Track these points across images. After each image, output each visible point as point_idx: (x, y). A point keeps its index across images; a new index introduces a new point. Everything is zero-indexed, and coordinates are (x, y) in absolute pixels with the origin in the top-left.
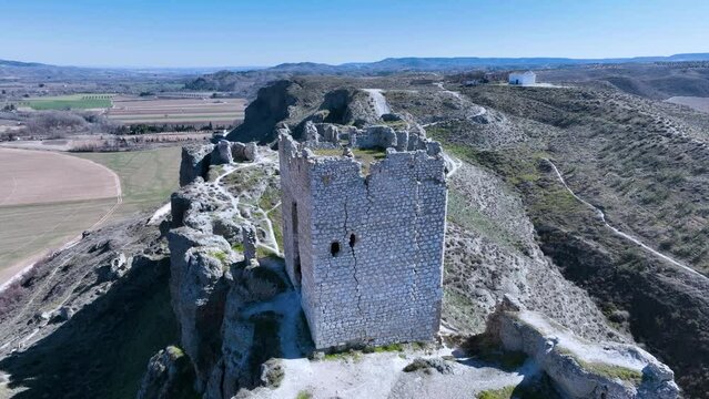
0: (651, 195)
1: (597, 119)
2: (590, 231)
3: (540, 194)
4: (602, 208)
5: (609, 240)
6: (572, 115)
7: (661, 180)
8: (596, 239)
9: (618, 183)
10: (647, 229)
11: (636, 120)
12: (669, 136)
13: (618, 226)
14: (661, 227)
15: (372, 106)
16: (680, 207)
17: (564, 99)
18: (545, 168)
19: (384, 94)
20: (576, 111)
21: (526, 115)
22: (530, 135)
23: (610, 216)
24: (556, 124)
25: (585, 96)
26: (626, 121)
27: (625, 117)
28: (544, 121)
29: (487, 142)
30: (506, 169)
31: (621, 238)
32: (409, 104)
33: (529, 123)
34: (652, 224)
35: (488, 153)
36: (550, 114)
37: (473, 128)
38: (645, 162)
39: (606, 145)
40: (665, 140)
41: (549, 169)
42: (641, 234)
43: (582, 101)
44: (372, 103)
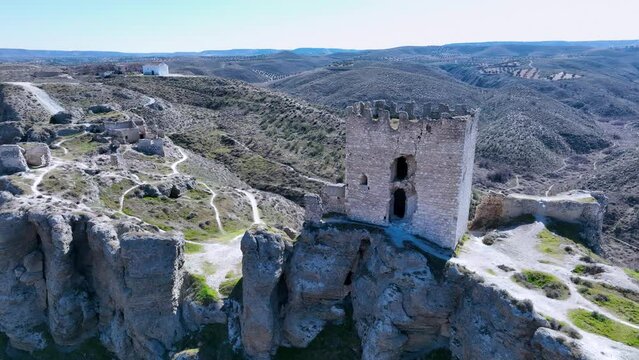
0: (312, 150)
1: (240, 101)
2: (292, 182)
3: (239, 162)
4: (289, 164)
5: (307, 185)
6: (218, 99)
7: (314, 138)
8: (298, 186)
9: (289, 145)
10: (324, 172)
11: (269, 99)
12: (298, 108)
13: (306, 174)
14: (330, 169)
15: (35, 101)
16: (333, 154)
17: (204, 86)
18: (227, 142)
19: (40, 88)
20: (221, 95)
21: (180, 101)
22: (197, 117)
23: (299, 169)
24: (208, 106)
25: (219, 83)
26: (262, 100)
27: (260, 97)
28: (197, 105)
29: (170, 126)
30: (199, 146)
31: (314, 182)
32: (78, 97)
33: (187, 108)
34: (325, 169)
35: (178, 136)
36: (200, 99)
37: (154, 114)
38: (295, 128)
39: (261, 120)
40: (299, 112)
41: (231, 143)
42: (322, 176)
43: (218, 86)
44: (33, 98)
